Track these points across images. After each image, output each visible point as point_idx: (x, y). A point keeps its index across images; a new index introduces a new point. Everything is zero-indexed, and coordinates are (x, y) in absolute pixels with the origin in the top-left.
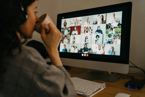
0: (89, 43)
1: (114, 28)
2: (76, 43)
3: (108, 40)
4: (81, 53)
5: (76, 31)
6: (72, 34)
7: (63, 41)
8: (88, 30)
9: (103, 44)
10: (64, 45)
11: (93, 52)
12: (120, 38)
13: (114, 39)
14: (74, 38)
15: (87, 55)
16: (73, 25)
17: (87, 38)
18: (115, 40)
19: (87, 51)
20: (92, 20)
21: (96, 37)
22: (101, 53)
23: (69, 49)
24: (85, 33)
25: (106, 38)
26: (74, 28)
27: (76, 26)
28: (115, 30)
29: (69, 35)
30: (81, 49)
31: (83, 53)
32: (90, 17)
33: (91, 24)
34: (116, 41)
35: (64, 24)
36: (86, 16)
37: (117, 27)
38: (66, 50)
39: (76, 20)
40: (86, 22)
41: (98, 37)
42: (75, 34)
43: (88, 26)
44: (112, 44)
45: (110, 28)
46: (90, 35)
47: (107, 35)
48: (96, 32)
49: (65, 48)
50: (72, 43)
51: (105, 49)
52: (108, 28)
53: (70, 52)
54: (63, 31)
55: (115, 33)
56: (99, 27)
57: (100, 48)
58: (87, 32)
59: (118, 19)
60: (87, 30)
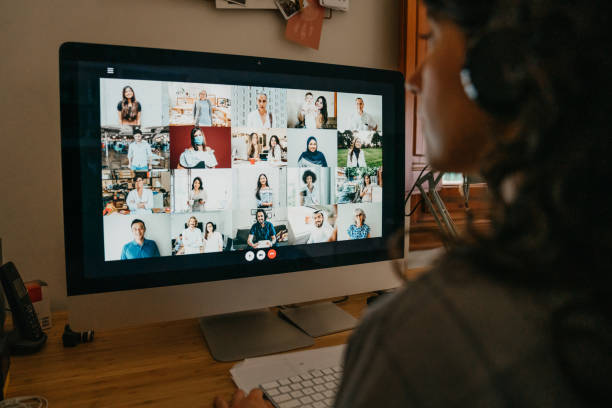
0: (276, 205)
1: (363, 147)
2: (208, 205)
3: (345, 189)
4: (242, 247)
5: (208, 148)
6: (182, 162)
7: (124, 200)
8: (268, 148)
9: (329, 203)
10: (136, 221)
11: (294, 238)
12: (381, 183)
13: (365, 184)
14: (198, 184)
15: (272, 254)
16: (186, 120)
17: (267, 185)
18: (368, 187)
19: (270, 238)
20: (282, 108)
21: (305, 179)
22: (324, 236)
23: (174, 241)
24: (253, 162)
25: (341, 183)
26: (193, 137)
27: (201, 125)
28: (365, 156)
29: (160, 166)
30: (239, 231)
31: (249, 246)
32: (272, 93)
33: (278, 126)
34: (369, 191)
35: (120, 108)
36: (254, 88)
37: (372, 145)
38: (150, 245)
39: (203, 95)
40: (256, 113)
41: (309, 179)
42: (201, 165)
43: (265, 133)
44: (360, 201)
45: (349, 146)
46: (278, 169)
47: (344, 171)
48: (303, 159)
49: (143, 238)
50: (186, 207)
51: (338, 220)
52: (344, 147)
53: (178, 254)
54: (117, 148)
55: (365, 165)
56: (312, 141)
57: (321, 219)
58: (263, 157)
59: (371, 120)
60: (264, 149)
